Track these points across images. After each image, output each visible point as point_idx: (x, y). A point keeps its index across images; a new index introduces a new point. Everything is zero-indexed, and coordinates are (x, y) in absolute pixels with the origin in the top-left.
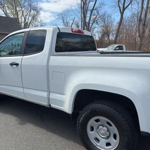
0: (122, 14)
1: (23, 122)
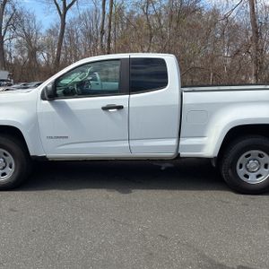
0: (63, 17)
1: (125, 190)
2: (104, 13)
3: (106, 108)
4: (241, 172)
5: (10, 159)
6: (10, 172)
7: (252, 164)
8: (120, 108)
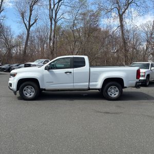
2: (51, 30)
3: (66, 73)
4: (109, 93)
5: (33, 89)
6: (33, 94)
7: (113, 91)
8: (70, 72)
